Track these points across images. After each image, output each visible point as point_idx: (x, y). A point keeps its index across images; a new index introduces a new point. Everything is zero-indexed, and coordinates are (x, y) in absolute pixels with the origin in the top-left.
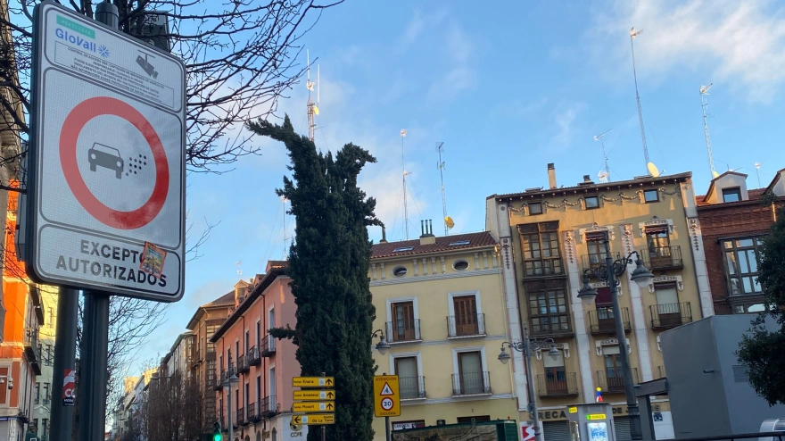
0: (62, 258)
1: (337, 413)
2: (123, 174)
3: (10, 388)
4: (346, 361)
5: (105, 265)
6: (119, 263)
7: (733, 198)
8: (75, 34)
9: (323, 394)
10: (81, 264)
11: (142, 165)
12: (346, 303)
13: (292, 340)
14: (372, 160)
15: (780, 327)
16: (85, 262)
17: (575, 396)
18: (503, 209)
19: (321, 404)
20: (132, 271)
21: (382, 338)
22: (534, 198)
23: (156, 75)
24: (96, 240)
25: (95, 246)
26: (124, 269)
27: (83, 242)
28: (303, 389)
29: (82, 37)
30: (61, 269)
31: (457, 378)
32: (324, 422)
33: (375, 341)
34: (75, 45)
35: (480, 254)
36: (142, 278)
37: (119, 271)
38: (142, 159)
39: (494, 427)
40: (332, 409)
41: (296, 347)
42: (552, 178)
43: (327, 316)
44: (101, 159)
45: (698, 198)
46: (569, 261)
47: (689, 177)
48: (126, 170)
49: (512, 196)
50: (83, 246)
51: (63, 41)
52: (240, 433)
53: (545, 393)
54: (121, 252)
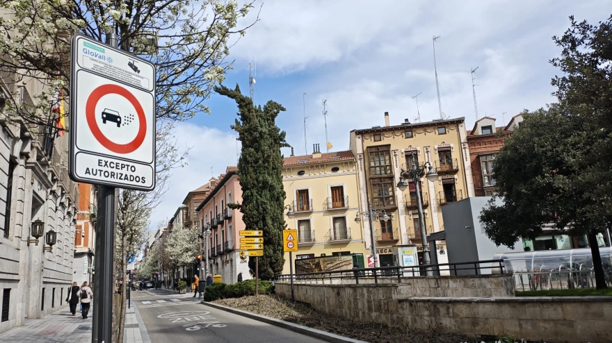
0: (88, 169)
1: (265, 250)
2: (121, 125)
3: (83, 236)
4: (269, 222)
5: (112, 172)
6: (119, 171)
7: (487, 132)
8: (94, 51)
9: (257, 240)
10: (98, 172)
11: (131, 120)
12: (269, 191)
13: (239, 210)
14: (283, 109)
15: (504, 203)
16: (101, 171)
17: (397, 241)
18: (359, 138)
19: (256, 245)
20: (126, 175)
21: (290, 209)
22: (377, 132)
23: (139, 72)
24: (106, 159)
25: (106, 162)
26: (122, 174)
27: (99, 160)
28: (246, 237)
29: (97, 52)
30: (88, 174)
31: (332, 231)
32: (257, 255)
33: (286, 211)
34: (94, 57)
35: (346, 163)
36: (132, 179)
37: (119, 176)
38: (132, 117)
39: (351, 257)
40: (262, 248)
41: (242, 214)
42: (387, 121)
43: (259, 197)
44: (109, 117)
45: (468, 132)
46: (395, 167)
47: (463, 120)
48: (123, 122)
49: (364, 130)
50: (99, 163)
51: (87, 55)
52: (213, 261)
53: (380, 239)
54: (120, 165)
